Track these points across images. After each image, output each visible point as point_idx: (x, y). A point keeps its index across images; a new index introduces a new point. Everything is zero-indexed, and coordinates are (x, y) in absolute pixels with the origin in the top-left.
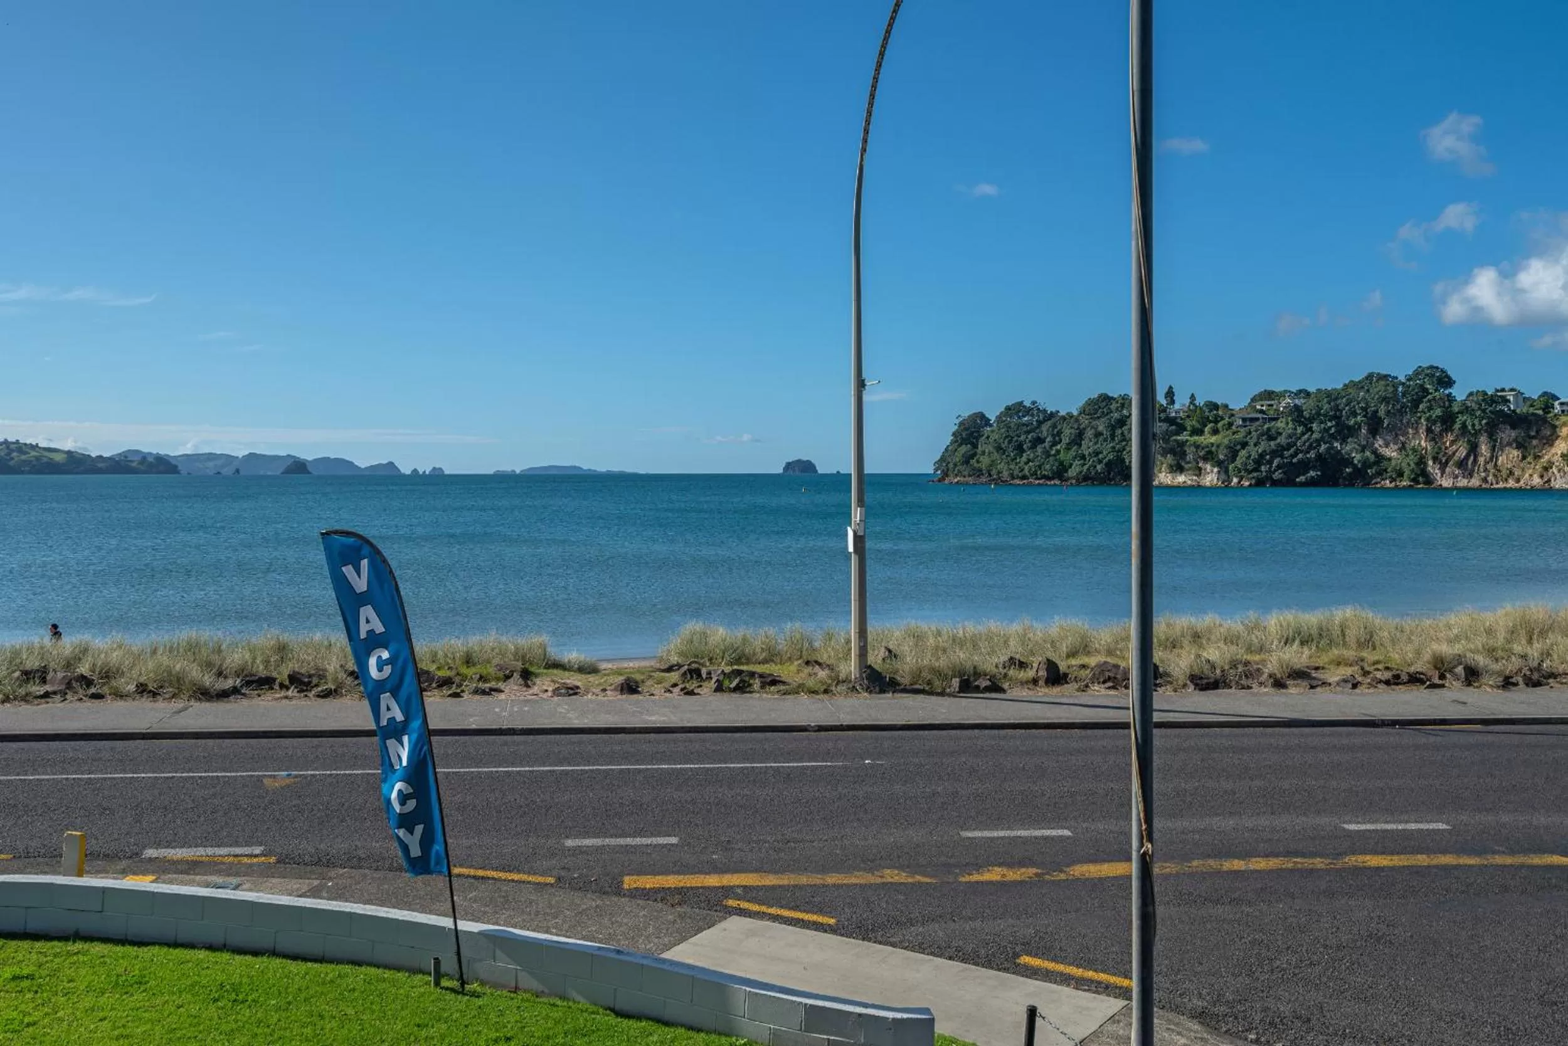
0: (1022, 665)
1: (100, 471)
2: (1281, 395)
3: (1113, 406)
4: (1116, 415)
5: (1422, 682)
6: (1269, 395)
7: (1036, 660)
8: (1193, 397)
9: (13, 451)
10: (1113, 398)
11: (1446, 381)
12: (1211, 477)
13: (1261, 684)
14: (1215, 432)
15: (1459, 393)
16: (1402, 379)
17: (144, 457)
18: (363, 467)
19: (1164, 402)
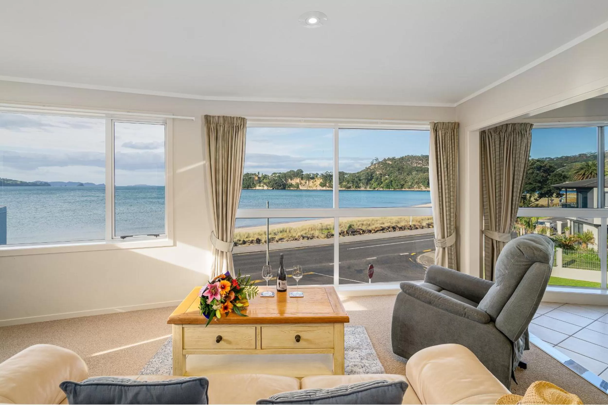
0: (240, 241)
1: (30, 186)
2: (277, 173)
3: (249, 175)
4: (249, 177)
5: (297, 240)
6: (274, 173)
7: (242, 240)
8: (262, 174)
9: (5, 181)
10: (249, 174)
11: (302, 172)
12: (266, 188)
13: (275, 242)
14: (266, 180)
15: (304, 173)
16: (295, 171)
17: (41, 182)
18: (96, 184)
19: (258, 174)
